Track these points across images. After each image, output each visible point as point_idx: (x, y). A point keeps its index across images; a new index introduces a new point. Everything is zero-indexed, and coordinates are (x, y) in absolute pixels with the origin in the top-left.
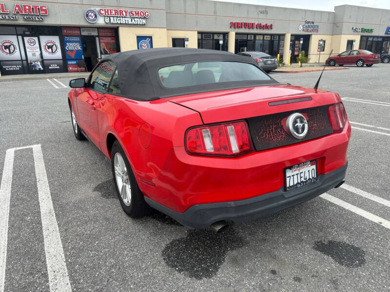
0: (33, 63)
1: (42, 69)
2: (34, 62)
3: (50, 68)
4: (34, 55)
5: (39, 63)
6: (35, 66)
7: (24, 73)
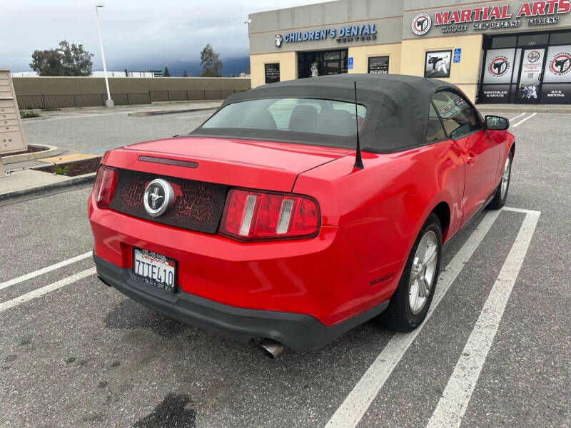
0: (526, 88)
1: (536, 97)
2: (528, 86)
3: (549, 95)
4: (531, 76)
5: (534, 88)
6: (526, 92)
7: (509, 102)
